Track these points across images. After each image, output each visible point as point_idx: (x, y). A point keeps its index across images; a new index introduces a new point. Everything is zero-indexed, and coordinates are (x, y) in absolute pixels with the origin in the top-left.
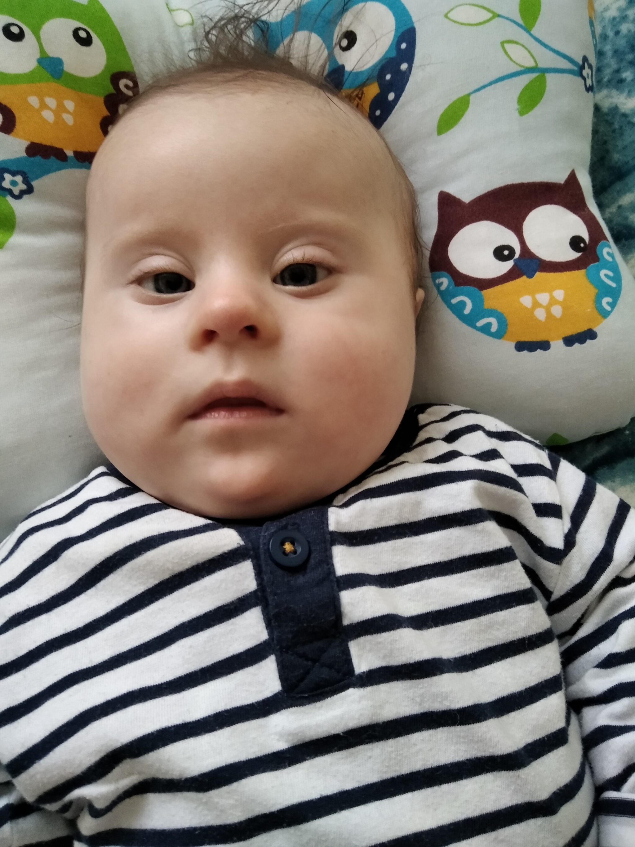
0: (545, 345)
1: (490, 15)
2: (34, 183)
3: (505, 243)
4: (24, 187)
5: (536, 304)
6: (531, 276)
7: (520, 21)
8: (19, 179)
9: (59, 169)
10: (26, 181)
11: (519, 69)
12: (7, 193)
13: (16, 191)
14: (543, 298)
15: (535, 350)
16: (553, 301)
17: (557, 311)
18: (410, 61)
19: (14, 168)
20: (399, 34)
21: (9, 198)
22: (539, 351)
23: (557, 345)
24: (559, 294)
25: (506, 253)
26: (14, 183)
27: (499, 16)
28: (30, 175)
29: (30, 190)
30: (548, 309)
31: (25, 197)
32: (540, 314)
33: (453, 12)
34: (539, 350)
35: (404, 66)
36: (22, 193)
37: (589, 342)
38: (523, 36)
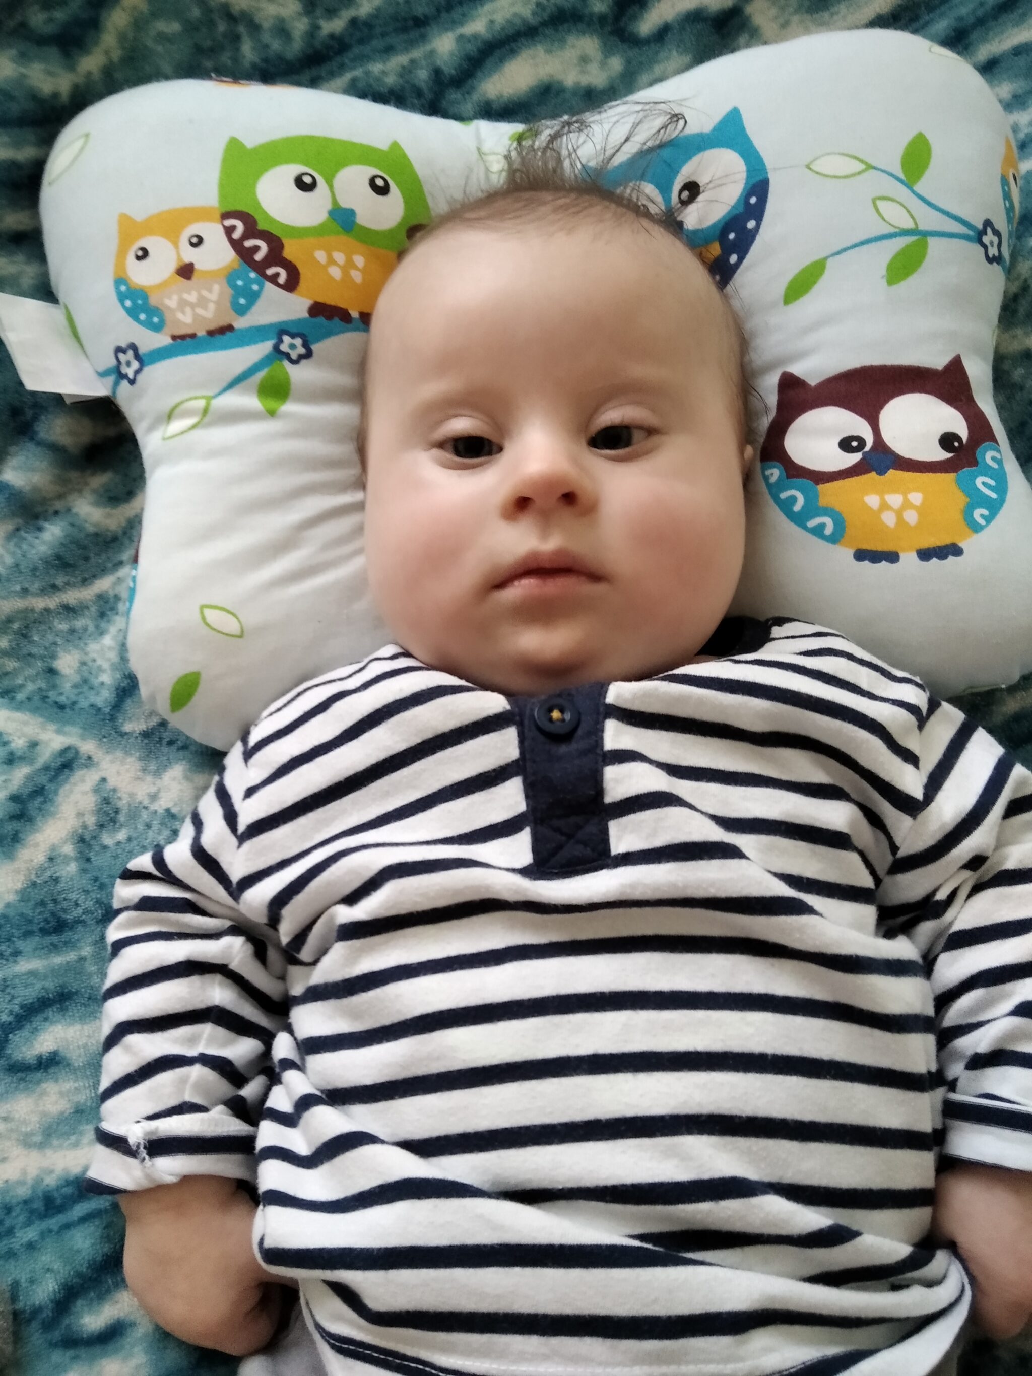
0: (892, 557)
1: (863, 167)
2: (314, 347)
3: (855, 434)
4: (302, 351)
5: (884, 506)
6: (881, 472)
7: (901, 176)
8: (298, 341)
9: (343, 332)
10: (306, 345)
11: (892, 230)
12: (284, 357)
13: (294, 356)
14: (895, 500)
15: (880, 561)
16: (907, 505)
17: (911, 517)
18: (759, 218)
19: (294, 330)
20: (749, 187)
21: (286, 363)
22: (884, 564)
23: (909, 558)
24: (916, 498)
25: (854, 444)
26: (293, 346)
27: (875, 168)
28: (310, 338)
29: (308, 355)
30: (899, 514)
31: (304, 362)
32: (889, 519)
33: (818, 162)
34: (884, 562)
35: (751, 224)
36: (301, 357)
37: (951, 558)
38: (902, 192)
